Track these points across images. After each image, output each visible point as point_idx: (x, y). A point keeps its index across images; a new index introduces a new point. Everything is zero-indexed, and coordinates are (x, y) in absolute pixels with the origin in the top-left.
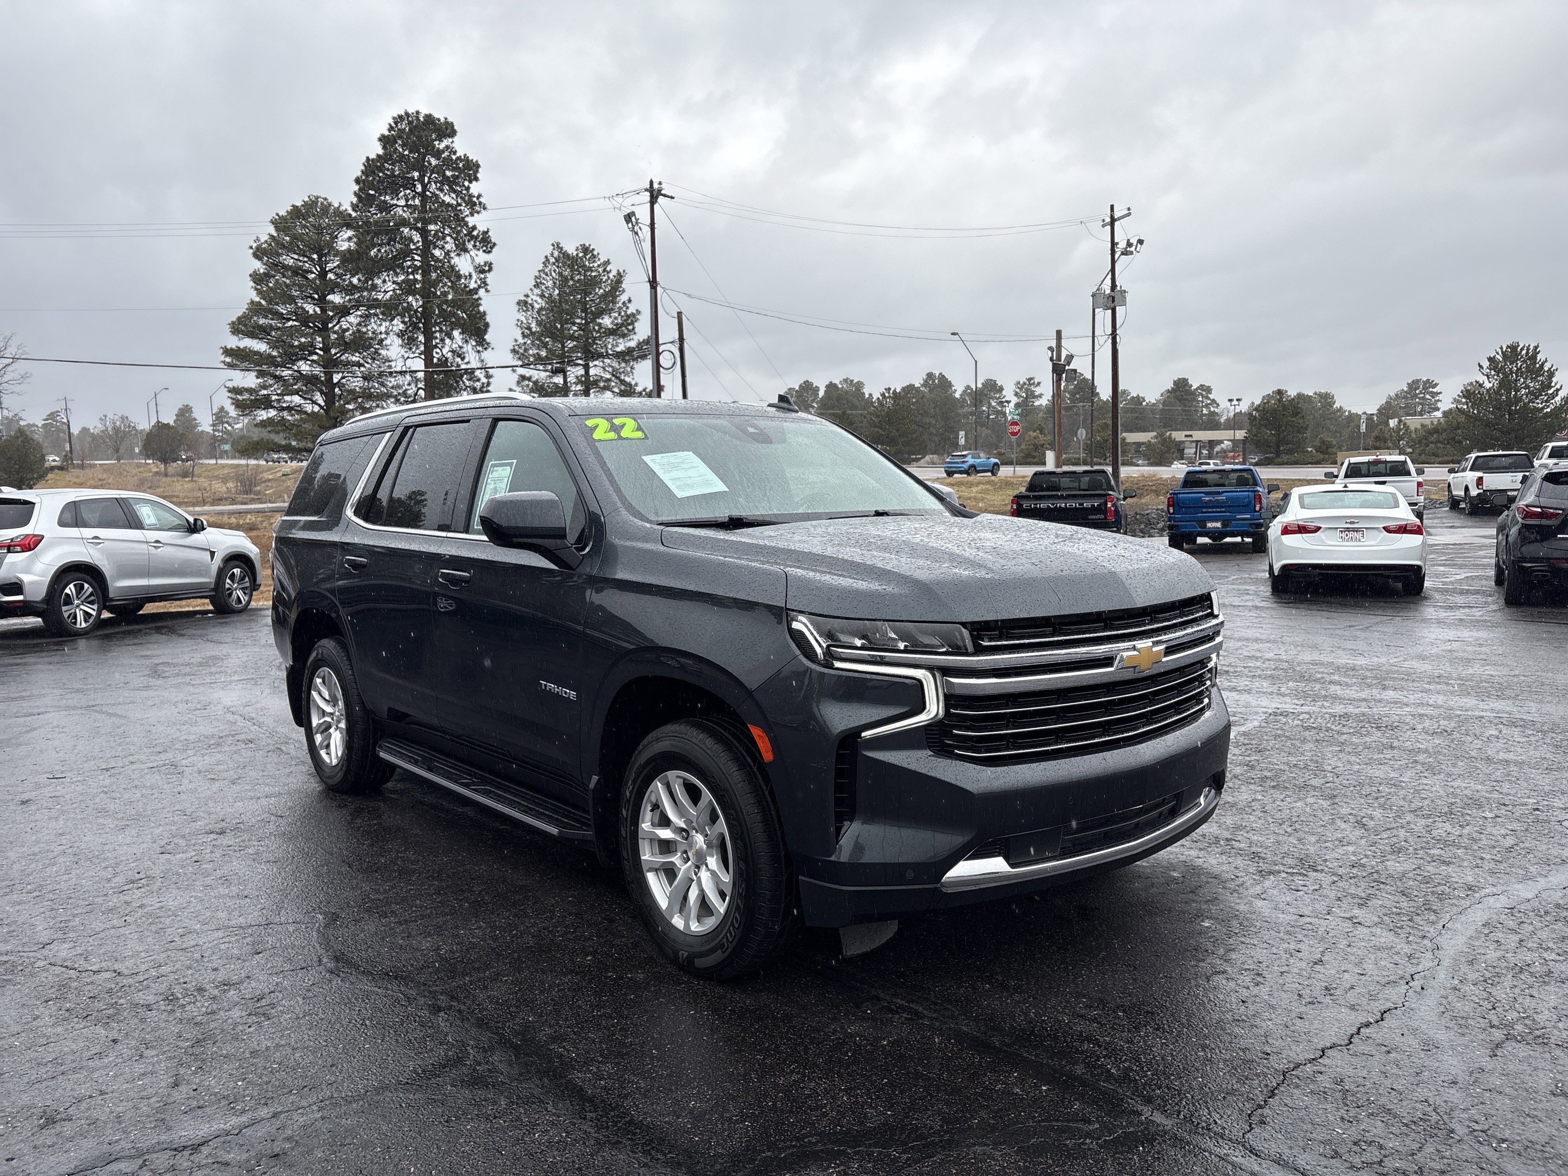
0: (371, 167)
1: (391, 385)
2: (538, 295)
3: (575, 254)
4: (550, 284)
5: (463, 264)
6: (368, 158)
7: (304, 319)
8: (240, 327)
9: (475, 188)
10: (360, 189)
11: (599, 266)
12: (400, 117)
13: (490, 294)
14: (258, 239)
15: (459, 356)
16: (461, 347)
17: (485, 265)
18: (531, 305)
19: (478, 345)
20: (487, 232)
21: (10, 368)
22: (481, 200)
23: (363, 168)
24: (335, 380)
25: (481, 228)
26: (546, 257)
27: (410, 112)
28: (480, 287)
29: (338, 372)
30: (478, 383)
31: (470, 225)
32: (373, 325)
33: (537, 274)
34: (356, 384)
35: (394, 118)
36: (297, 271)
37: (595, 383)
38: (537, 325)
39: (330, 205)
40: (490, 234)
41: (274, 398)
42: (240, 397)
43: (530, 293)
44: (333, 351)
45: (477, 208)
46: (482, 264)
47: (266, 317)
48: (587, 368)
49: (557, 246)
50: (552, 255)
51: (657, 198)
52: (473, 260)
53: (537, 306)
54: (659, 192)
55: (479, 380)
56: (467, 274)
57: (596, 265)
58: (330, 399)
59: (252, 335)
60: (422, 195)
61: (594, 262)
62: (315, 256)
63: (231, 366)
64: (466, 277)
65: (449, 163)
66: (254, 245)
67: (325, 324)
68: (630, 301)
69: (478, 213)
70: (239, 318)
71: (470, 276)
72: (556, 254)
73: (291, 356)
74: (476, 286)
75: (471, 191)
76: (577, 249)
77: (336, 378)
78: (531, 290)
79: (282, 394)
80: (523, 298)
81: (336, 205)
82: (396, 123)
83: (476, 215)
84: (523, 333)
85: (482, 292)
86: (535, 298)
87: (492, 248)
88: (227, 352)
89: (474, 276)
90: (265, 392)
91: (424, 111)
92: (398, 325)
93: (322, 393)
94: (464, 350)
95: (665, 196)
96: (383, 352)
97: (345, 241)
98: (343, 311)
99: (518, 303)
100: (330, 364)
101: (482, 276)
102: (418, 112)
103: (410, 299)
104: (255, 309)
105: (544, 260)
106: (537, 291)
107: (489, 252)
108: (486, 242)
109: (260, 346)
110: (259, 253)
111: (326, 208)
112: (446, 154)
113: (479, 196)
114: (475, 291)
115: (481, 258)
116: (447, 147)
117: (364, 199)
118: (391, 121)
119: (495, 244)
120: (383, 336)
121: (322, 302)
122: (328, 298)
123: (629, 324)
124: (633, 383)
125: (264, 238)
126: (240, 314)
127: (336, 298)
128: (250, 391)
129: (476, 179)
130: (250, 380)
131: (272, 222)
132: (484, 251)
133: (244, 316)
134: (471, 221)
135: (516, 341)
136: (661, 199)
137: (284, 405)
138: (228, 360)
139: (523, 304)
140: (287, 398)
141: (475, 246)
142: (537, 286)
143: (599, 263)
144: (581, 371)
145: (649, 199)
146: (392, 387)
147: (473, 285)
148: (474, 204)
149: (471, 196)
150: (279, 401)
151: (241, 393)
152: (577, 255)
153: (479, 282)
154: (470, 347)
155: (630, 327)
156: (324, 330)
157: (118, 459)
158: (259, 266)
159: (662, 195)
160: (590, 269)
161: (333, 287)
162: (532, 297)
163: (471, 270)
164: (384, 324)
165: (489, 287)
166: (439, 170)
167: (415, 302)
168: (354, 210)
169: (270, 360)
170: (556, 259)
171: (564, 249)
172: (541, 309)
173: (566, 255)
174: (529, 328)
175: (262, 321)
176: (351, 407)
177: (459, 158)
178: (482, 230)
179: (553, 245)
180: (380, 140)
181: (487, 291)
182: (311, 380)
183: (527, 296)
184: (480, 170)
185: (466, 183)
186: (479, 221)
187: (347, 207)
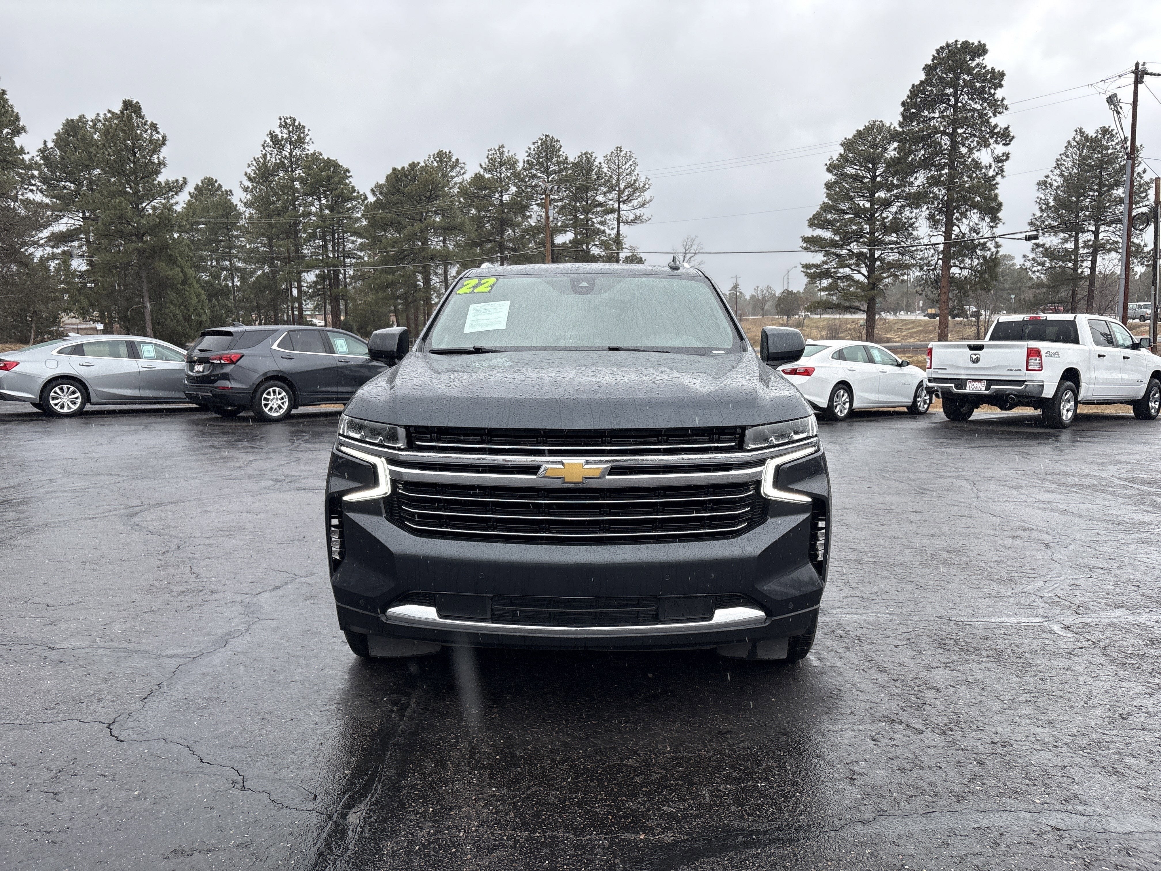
0: (915, 91)
1: (919, 257)
2: (1057, 175)
3: (1094, 136)
4: (1070, 164)
5: (984, 156)
6: (913, 85)
7: (858, 212)
8: (816, 221)
9: (999, 94)
10: (904, 110)
11: (1117, 144)
12: (942, 48)
13: (1005, 179)
14: (832, 158)
15: (975, 231)
16: (976, 224)
17: (1003, 155)
18: (1050, 184)
19: (991, 222)
20: (1007, 128)
21: (692, 259)
22: (1005, 102)
23: (909, 93)
24: (876, 256)
25: (1002, 125)
26: (1069, 142)
27: (950, 42)
28: (997, 174)
29: (879, 249)
30: (989, 253)
31: (993, 124)
32: (907, 212)
33: (1059, 157)
34: (893, 257)
35: (937, 50)
36: (857, 178)
37: (1103, 246)
38: (1054, 200)
39: (883, 125)
40: (1010, 129)
41: (833, 270)
42: (809, 271)
43: (1050, 174)
44: (876, 234)
45: (1000, 110)
46: (1000, 155)
47: (831, 213)
48: (1096, 233)
49: (1082, 132)
50: (1074, 139)
51: (1142, 77)
52: (993, 152)
53: (1055, 184)
54: (1145, 72)
55: (989, 250)
56: (988, 165)
57: (1114, 143)
58: (871, 269)
59: (821, 226)
60: (955, 107)
61: (1113, 140)
62: (870, 165)
63: (806, 249)
64: (986, 167)
65: (978, 77)
66: (829, 163)
67: (872, 215)
68: (1144, 171)
69: (1000, 113)
70: (814, 215)
71: (990, 166)
72: (1078, 138)
73: (847, 239)
74: (994, 173)
75: (996, 97)
76: (1097, 131)
77: (877, 254)
78: (1052, 171)
79: (837, 268)
80: (1043, 179)
81: (888, 125)
82: (938, 54)
83: (998, 115)
84: (1041, 208)
85: (999, 178)
86: (1054, 178)
87: (1010, 141)
88: (805, 240)
89: (994, 165)
90: (826, 267)
91: (961, 40)
92: (924, 211)
93: (866, 266)
94: (980, 226)
95: (1151, 74)
96: (915, 233)
97: (892, 151)
98: (887, 204)
99: (1039, 184)
100: (874, 243)
101: (1000, 165)
102: (956, 42)
103: (935, 190)
104: (825, 208)
105: (1066, 144)
106: (1057, 172)
107: (1008, 144)
108: (1005, 136)
109: (826, 234)
110: (831, 168)
111: (881, 128)
112: (977, 69)
113: (1003, 99)
114: (994, 177)
115: (1000, 149)
116: (978, 64)
117: (907, 117)
118: (934, 53)
119: (1013, 137)
120: (914, 220)
121: (871, 199)
122: (876, 195)
123: (1142, 192)
124: (1142, 244)
125: (836, 156)
126: (815, 213)
127: (881, 194)
128: (817, 266)
129: (1001, 86)
130: (818, 258)
131: (841, 145)
132: (1004, 144)
133: (818, 213)
134: (993, 121)
135: (1034, 215)
136: (1146, 78)
137: (839, 275)
138: (805, 245)
139: (1043, 184)
140: (841, 270)
141: (996, 141)
142: (1058, 166)
143: (1117, 141)
144: (1090, 236)
145: (1133, 80)
146: (920, 259)
147: (991, 173)
148: (997, 107)
149: (996, 101)
150: (834, 272)
151: (810, 269)
152: (1097, 136)
153: (997, 170)
154: (984, 224)
155: (1143, 195)
156: (871, 220)
157: (763, 315)
158: (830, 177)
159: (1147, 74)
160: (1107, 148)
161: (880, 186)
162: (1052, 177)
163: (991, 160)
164: (915, 211)
165: (1004, 174)
166: (969, 84)
167: (941, 192)
168: (900, 126)
169: (834, 244)
170: (1077, 142)
171: (1086, 133)
172: (1058, 187)
173: (1087, 138)
174: (1047, 204)
175: (829, 216)
176: (884, 275)
177: (987, 72)
178: (1003, 127)
179: (1076, 131)
180: (924, 69)
181: (1003, 177)
182: (860, 256)
183: (1047, 177)
184: (1005, 78)
185: (992, 91)
186: (1000, 121)
187: (896, 125)
